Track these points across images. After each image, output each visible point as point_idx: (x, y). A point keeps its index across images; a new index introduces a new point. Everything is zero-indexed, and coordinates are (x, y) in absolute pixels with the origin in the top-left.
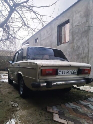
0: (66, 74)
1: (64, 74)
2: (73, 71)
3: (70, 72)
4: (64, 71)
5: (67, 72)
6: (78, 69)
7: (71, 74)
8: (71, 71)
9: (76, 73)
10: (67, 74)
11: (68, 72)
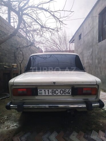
0: (50, 94)
1: (47, 94)
2: (63, 90)
3: (57, 92)
4: (46, 90)
5: (52, 92)
6: (72, 88)
7: (59, 94)
8: (59, 90)
9: (69, 93)
10: (52, 94)
11: (54, 92)
